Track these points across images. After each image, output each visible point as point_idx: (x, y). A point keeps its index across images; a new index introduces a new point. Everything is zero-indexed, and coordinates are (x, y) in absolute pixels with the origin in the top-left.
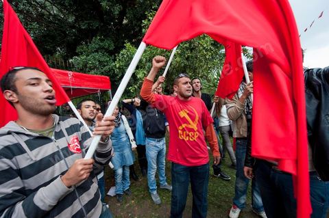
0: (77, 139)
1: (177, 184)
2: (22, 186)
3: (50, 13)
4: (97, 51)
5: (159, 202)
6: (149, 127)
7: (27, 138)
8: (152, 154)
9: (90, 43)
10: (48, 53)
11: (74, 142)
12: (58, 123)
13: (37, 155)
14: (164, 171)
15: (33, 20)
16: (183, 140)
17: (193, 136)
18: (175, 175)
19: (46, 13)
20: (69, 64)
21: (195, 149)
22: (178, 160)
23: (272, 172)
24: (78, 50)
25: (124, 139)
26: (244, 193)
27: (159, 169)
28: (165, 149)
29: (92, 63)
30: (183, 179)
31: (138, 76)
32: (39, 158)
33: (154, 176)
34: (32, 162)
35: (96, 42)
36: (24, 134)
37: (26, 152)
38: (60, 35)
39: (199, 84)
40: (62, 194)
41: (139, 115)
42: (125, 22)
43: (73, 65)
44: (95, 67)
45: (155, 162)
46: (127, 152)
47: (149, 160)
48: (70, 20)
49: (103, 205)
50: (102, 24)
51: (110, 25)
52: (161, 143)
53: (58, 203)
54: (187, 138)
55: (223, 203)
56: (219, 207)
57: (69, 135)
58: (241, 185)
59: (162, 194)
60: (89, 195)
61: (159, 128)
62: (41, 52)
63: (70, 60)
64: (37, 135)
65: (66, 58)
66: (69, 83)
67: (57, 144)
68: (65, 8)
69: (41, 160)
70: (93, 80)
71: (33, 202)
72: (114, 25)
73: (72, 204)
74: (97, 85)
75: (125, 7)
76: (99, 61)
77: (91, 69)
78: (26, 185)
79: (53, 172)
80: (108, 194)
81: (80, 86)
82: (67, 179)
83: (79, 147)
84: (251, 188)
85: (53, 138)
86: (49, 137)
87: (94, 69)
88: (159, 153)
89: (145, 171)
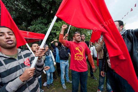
0: (29, 59)
1: (74, 80)
2: (1, 81)
3: (20, 8)
4: (40, 24)
5: (66, 89)
6: (62, 55)
7: (4, 59)
8: (63, 67)
9: (37, 20)
10: (19, 24)
11: (27, 61)
12: (20, 52)
13: (9, 66)
14: (68, 75)
15: (13, 10)
16: (77, 60)
17: (81, 58)
18: (73, 76)
19: (19, 8)
20: (28, 29)
21: (82, 64)
22: (74, 69)
23: (114, 73)
24: (32, 23)
25: (51, 61)
26: (103, 83)
27: (66, 74)
28: (68, 65)
29: (38, 29)
30: (76, 78)
31: (57, 34)
32: (9, 68)
33: (63, 77)
34: (6, 70)
35: (39, 20)
36: (3, 57)
37: (3, 65)
38: (24, 17)
39: (84, 37)
40: (20, 85)
41: (57, 50)
42: (52, 12)
43: (30, 30)
44: (39, 30)
45: (64, 70)
46: (52, 66)
47: (62, 70)
48: (29, 11)
49: (41, 90)
50: (42, 13)
51: (45, 13)
52: (67, 62)
53: (18, 89)
54: (79, 59)
55: (94, 89)
56: (92, 90)
57: (25, 58)
58: (101, 80)
59: (67, 85)
60: (33, 85)
61: (66, 56)
62: (16, 24)
63: (29, 28)
64: (10, 57)
65: (27, 27)
66: (27, 37)
67: (18, 62)
68: (27, 6)
69: (10, 69)
70: (38, 35)
71: (5, 89)
72: (47, 13)
73: (25, 90)
74: (39, 37)
75: (52, 6)
76: (41, 28)
77: (37, 31)
78: (3, 81)
79: (16, 75)
80: (44, 85)
81: (32, 38)
82: (23, 78)
83: (29, 63)
84: (105, 81)
85: (17, 59)
86: (15, 58)
87: (38, 31)
88: (66, 67)
89: (59, 74)
